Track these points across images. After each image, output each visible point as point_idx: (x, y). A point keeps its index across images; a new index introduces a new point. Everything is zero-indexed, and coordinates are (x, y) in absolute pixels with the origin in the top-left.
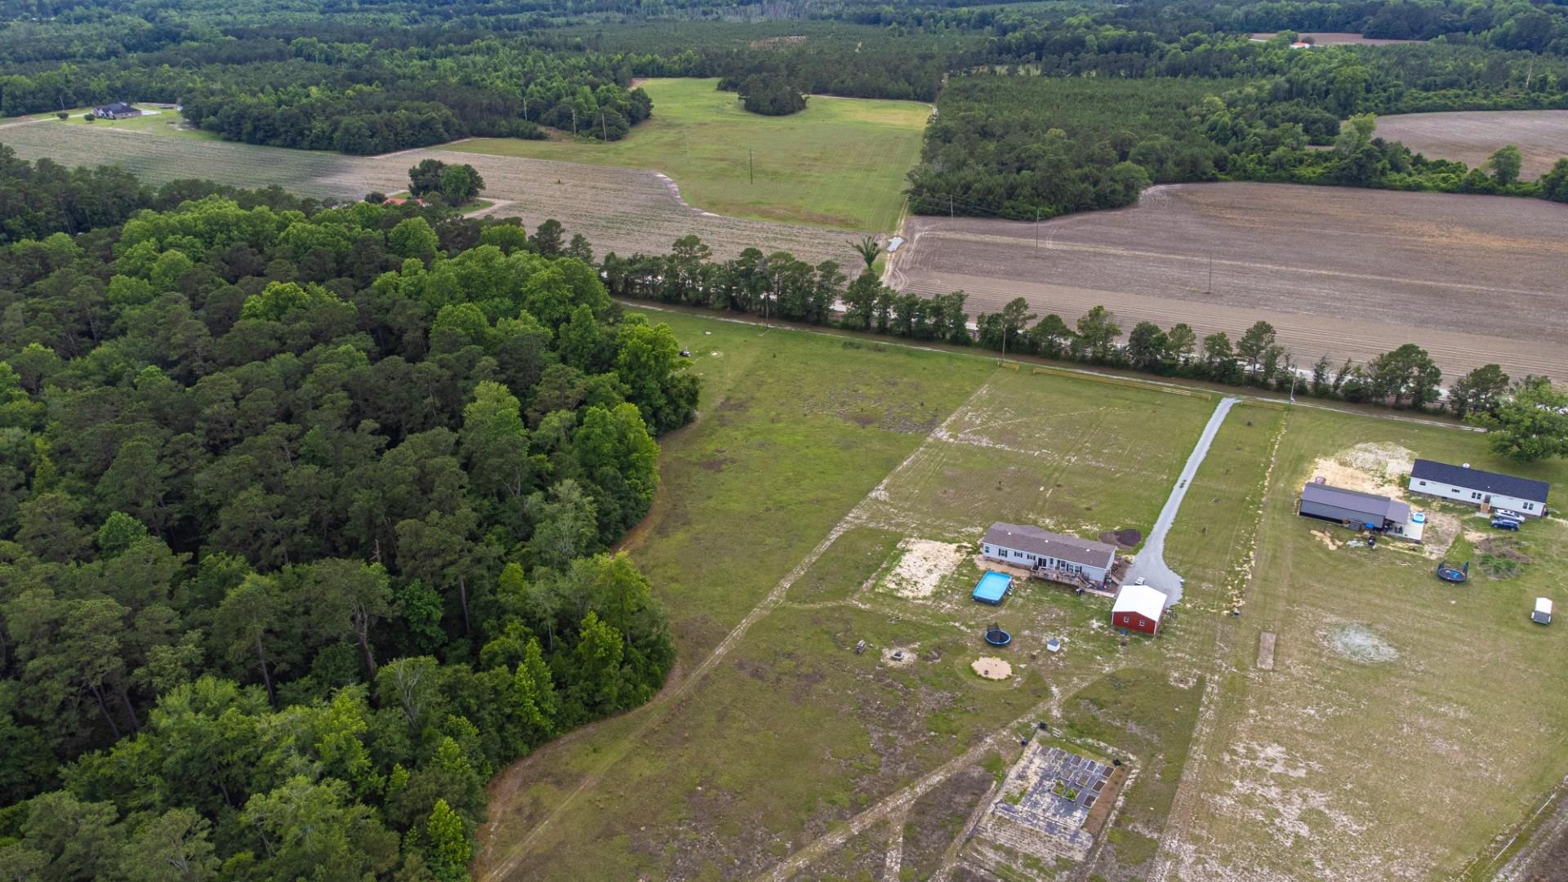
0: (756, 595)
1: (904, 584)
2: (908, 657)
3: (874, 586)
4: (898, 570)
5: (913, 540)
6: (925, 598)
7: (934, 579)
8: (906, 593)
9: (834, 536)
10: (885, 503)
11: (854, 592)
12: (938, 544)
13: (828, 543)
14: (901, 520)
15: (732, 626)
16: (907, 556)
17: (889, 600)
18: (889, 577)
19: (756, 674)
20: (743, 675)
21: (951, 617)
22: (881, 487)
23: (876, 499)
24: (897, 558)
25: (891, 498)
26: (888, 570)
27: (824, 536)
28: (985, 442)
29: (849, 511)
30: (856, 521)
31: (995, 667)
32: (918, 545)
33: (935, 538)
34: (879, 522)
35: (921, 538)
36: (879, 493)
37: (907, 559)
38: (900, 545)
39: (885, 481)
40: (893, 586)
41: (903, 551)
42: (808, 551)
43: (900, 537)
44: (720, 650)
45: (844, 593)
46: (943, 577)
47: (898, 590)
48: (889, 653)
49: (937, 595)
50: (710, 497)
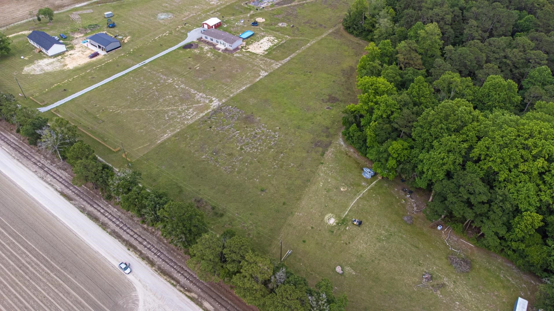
0: (319, 43)
1: (272, 41)
2: (280, 24)
3: (281, 41)
4: (271, 45)
5: (261, 54)
6: (268, 36)
7: (262, 41)
8: (272, 38)
9: (288, 58)
10: (263, 70)
11: (288, 40)
12: (253, 52)
13: (291, 56)
14: (261, 62)
15: (327, 36)
16: (266, 49)
17: (279, 37)
18: (275, 43)
19: (321, 25)
20: (324, 25)
21: (263, 31)
22: (261, 77)
23: (266, 71)
24: (270, 48)
25: (260, 71)
26: (275, 45)
27: (292, 59)
28: (199, 96)
29: (279, 68)
30: (278, 63)
31: (260, 20)
32: (260, 52)
33: (254, 54)
34: (270, 62)
35: (258, 54)
36: (263, 74)
37: (266, 48)
38: (266, 53)
39: (258, 80)
40: (276, 40)
41: (266, 51)
42: (299, 54)
43: (265, 56)
44: (330, 31)
45: (291, 40)
46: (258, 41)
47: (275, 39)
48: (285, 26)
49: (263, 37)
50: (334, 81)
